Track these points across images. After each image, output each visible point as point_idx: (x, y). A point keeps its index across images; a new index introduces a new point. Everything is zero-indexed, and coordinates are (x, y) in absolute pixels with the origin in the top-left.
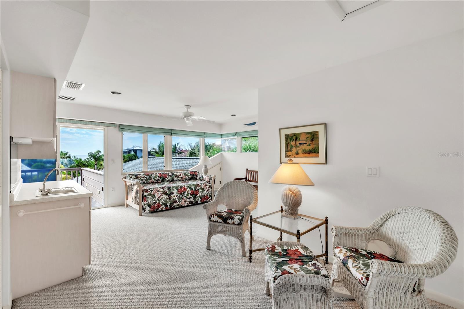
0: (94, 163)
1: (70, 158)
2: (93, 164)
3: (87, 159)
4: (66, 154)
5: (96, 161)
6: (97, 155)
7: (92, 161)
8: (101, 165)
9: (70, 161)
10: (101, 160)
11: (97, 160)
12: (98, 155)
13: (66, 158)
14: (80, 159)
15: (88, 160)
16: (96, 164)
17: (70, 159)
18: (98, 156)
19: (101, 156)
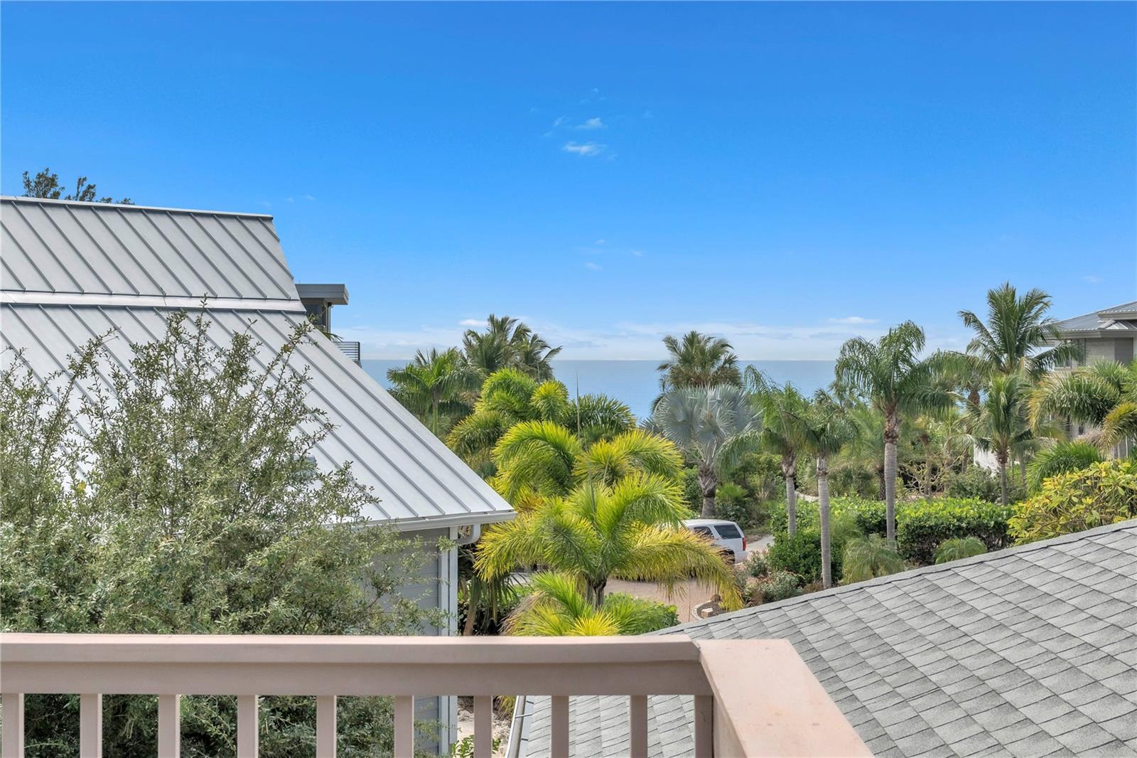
0: (877, 423)
1: (734, 379)
2: (871, 428)
3: (832, 393)
4: (715, 355)
5: (891, 412)
6: (896, 364)
7: (862, 407)
8: (926, 438)
9: (734, 400)
10: (924, 401)
11: (898, 396)
12: (906, 361)
13: (715, 382)
14: (791, 394)
15: (841, 398)
16: (891, 436)
17: (732, 389)
18: (904, 368)
19: (923, 369)
